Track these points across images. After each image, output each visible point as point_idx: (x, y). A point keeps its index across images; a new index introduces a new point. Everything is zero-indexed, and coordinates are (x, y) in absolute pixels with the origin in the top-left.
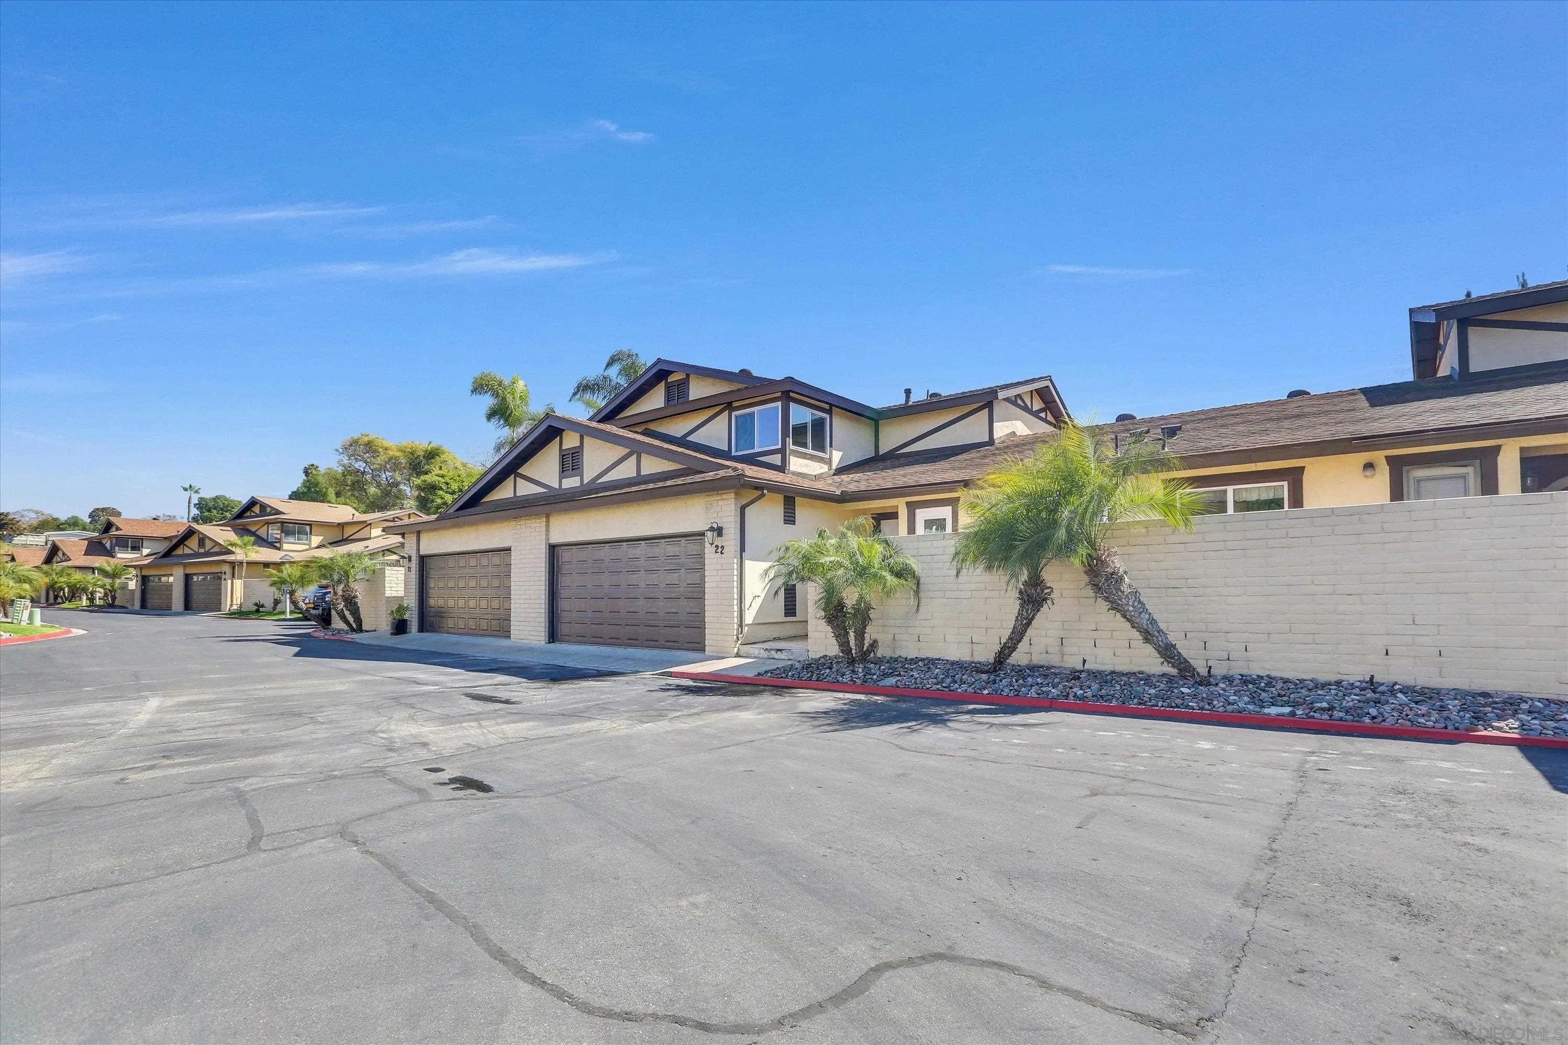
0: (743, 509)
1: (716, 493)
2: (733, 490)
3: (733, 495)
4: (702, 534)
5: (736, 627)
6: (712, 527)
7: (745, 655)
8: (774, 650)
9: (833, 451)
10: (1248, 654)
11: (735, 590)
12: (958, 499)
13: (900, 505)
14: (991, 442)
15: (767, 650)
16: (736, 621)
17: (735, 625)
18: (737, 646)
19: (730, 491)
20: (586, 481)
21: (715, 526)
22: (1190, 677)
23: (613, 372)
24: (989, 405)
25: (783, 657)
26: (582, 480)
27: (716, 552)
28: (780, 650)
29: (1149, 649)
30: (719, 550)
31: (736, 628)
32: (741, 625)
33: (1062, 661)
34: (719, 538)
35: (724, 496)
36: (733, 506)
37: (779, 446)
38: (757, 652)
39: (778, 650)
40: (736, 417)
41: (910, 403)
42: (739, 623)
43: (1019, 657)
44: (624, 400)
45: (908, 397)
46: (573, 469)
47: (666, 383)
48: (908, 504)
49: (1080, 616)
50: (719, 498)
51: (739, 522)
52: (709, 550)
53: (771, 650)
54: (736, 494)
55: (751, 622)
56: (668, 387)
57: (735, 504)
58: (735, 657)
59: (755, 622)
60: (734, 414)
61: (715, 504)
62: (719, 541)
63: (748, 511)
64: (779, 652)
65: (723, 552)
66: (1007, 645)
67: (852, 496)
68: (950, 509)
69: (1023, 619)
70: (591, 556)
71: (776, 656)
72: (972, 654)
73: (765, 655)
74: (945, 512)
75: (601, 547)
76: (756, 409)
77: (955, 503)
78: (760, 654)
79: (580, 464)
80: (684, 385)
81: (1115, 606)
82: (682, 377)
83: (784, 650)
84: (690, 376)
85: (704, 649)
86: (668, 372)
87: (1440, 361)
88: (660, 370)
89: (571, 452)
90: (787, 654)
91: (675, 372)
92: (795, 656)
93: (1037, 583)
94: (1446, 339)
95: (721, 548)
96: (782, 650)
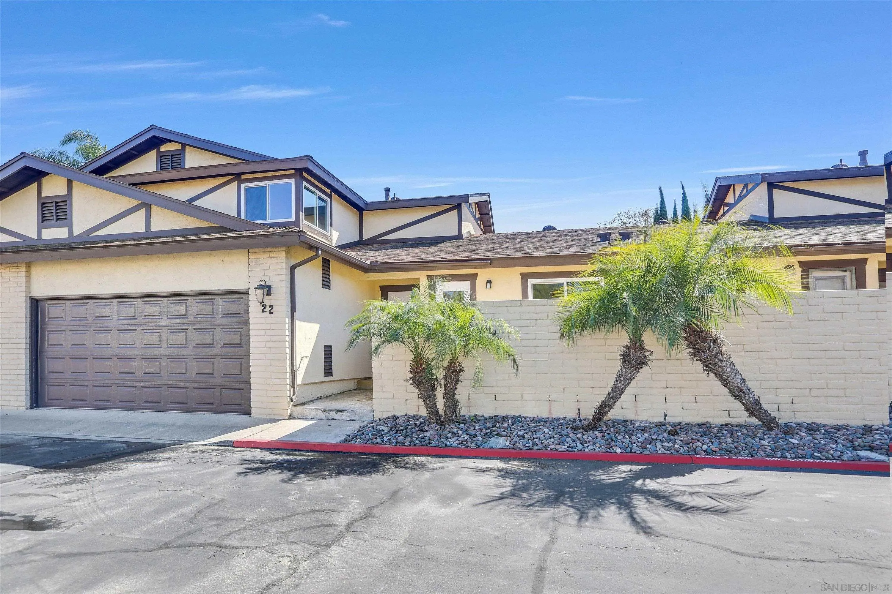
0: (293, 269)
1: (262, 250)
2: (284, 249)
3: (284, 254)
4: (246, 292)
5: (288, 387)
6: (261, 285)
7: (299, 416)
8: (334, 411)
9: (333, 231)
10: (794, 405)
11: (288, 350)
12: (476, 275)
13: (422, 277)
14: (460, 236)
15: (325, 410)
16: (288, 382)
17: (288, 386)
18: (290, 408)
19: (281, 249)
20: (76, 233)
21: (263, 283)
22: (775, 427)
23: (71, 149)
24: (458, 207)
25: (344, 418)
26: (70, 232)
27: (263, 311)
28: (341, 411)
29: (737, 405)
30: (268, 309)
31: (288, 389)
32: (293, 386)
33: (637, 414)
34: (268, 297)
35: (272, 254)
36: (284, 265)
37: (293, 219)
38: (313, 413)
39: (338, 411)
40: (247, 190)
41: (390, 200)
42: (291, 384)
43: (613, 414)
44: (109, 162)
45: (387, 195)
46: (57, 220)
47: (158, 152)
48: (429, 277)
49: (652, 375)
50: (266, 255)
51: (289, 281)
52: (254, 308)
53: (330, 411)
54: (287, 253)
55: (300, 383)
56: (161, 157)
57: (286, 263)
58: (289, 419)
59: (304, 383)
60: (243, 186)
61: (262, 262)
62: (268, 301)
63: (298, 270)
64: (340, 413)
65: (272, 311)
66: (607, 403)
67: (381, 267)
68: (467, 283)
69: (626, 379)
70: (92, 312)
71: (336, 417)
72: (550, 411)
73: (323, 415)
74: (464, 286)
75: (106, 302)
76: (267, 183)
77: (472, 278)
78: (317, 415)
79: (68, 213)
80: (179, 156)
81: (713, 367)
82: (178, 147)
83: (345, 410)
84: (186, 146)
85: (248, 411)
86: (161, 141)
87: (725, 213)
88: (154, 137)
89: (54, 200)
90: (349, 415)
91: (170, 141)
92: (359, 416)
93: (641, 347)
94: (741, 198)
95: (270, 307)
96: (343, 410)
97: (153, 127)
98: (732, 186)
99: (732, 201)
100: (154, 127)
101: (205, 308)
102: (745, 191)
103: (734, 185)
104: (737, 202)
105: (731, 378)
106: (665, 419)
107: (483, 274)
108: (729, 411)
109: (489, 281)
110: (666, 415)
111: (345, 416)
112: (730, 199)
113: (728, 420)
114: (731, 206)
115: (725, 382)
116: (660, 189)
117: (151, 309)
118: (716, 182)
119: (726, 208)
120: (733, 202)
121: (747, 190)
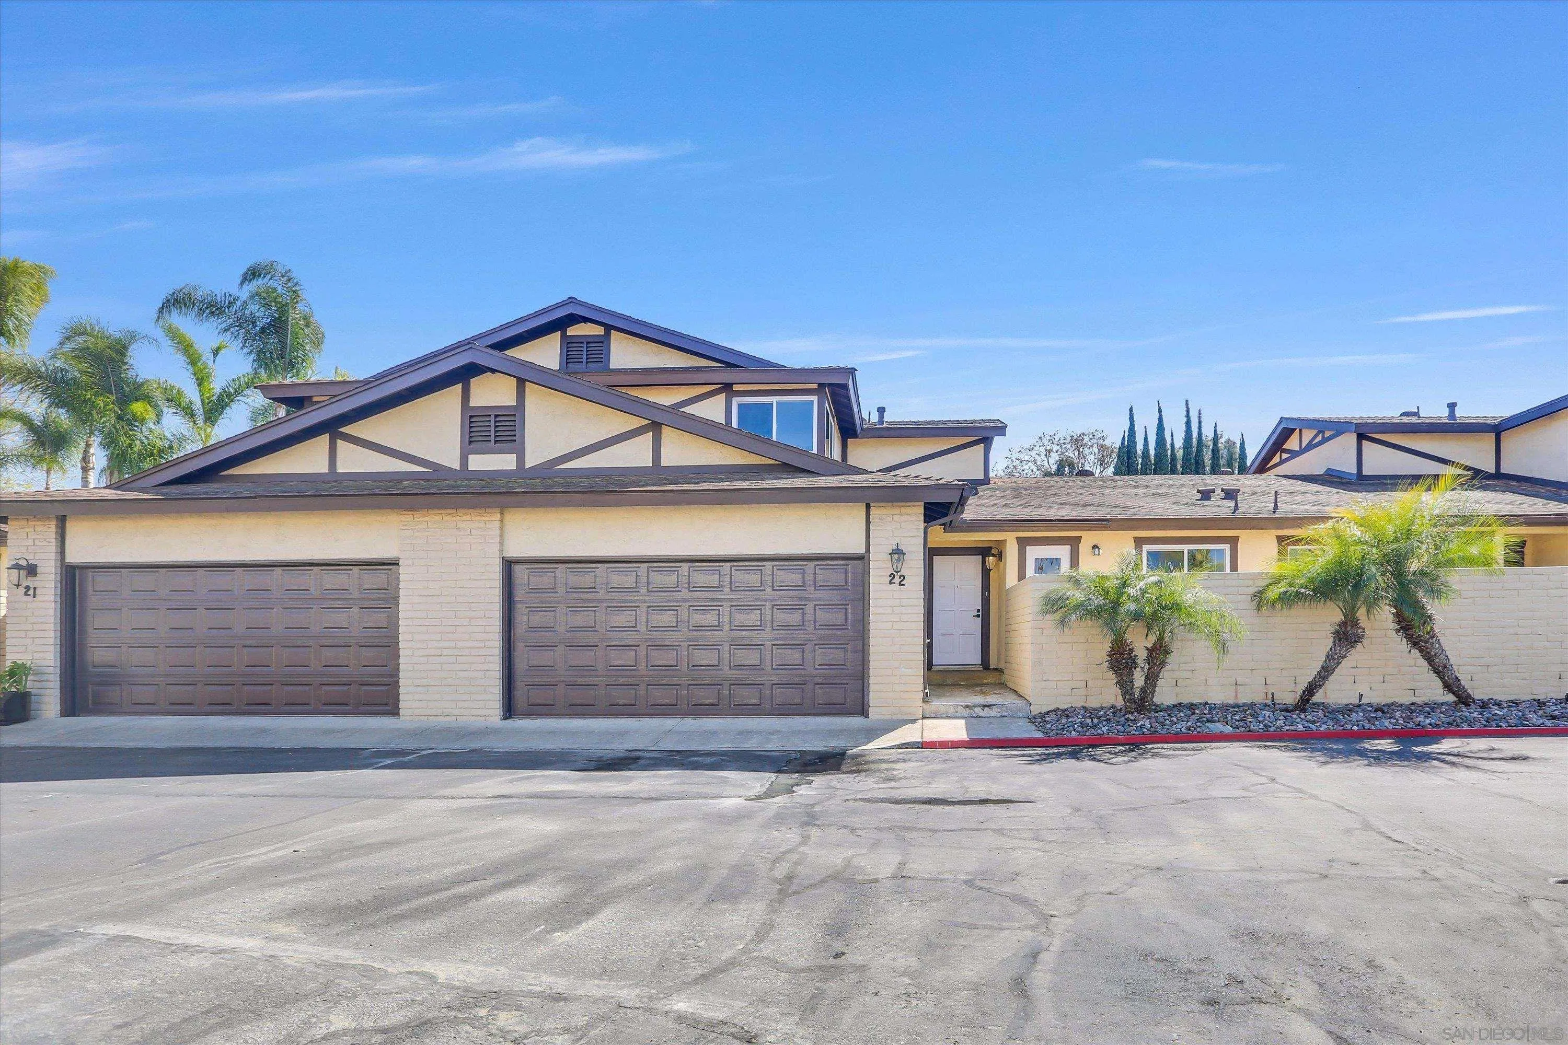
2: (921, 504)
4: (865, 558)
6: (898, 550)
8: (979, 706)
12: (1079, 539)
13: (1010, 540)
14: (986, 480)
15: (967, 706)
16: (922, 673)
17: (922, 678)
18: (922, 705)
20: (530, 463)
24: (986, 441)
26: (520, 461)
27: (891, 583)
28: (989, 706)
30: (897, 580)
31: (922, 681)
35: (903, 510)
36: (920, 524)
39: (985, 706)
40: (740, 406)
43: (1318, 697)
46: (496, 442)
47: (564, 336)
48: (1018, 539)
52: (878, 579)
53: (975, 706)
56: (567, 342)
57: (922, 522)
58: (922, 719)
60: (736, 401)
65: (902, 583)
66: (1317, 684)
67: (970, 525)
68: (1067, 548)
69: (1340, 658)
70: (605, 582)
71: (982, 713)
72: (1236, 696)
73: (966, 712)
74: (1062, 552)
75: (629, 567)
76: (775, 399)
77: (1074, 543)
78: (957, 712)
79: (517, 433)
80: (601, 345)
81: (1423, 644)
82: (599, 331)
83: (994, 705)
84: (612, 331)
85: (863, 711)
86: (574, 319)
87: (1282, 462)
88: (572, 315)
89: (493, 413)
90: (999, 710)
91: (586, 320)
92: (1011, 712)
93: (1355, 623)
94: (1310, 446)
95: (900, 578)
96: (991, 705)
97: (572, 301)
98: (1298, 430)
99: (1296, 447)
100: (574, 301)
101: (794, 578)
102: (1319, 438)
103: (1301, 430)
104: (1303, 451)
105: (1438, 655)
106: (1360, 700)
107: (1088, 538)
108: (1414, 690)
109: (1095, 547)
110: (1362, 695)
111: (993, 712)
112: (1293, 443)
113: (1414, 699)
114: (1294, 454)
115: (1430, 659)
116: (1131, 410)
117: (702, 578)
118: (1280, 423)
119: (1285, 456)
120: (1298, 449)
121: (1323, 437)
